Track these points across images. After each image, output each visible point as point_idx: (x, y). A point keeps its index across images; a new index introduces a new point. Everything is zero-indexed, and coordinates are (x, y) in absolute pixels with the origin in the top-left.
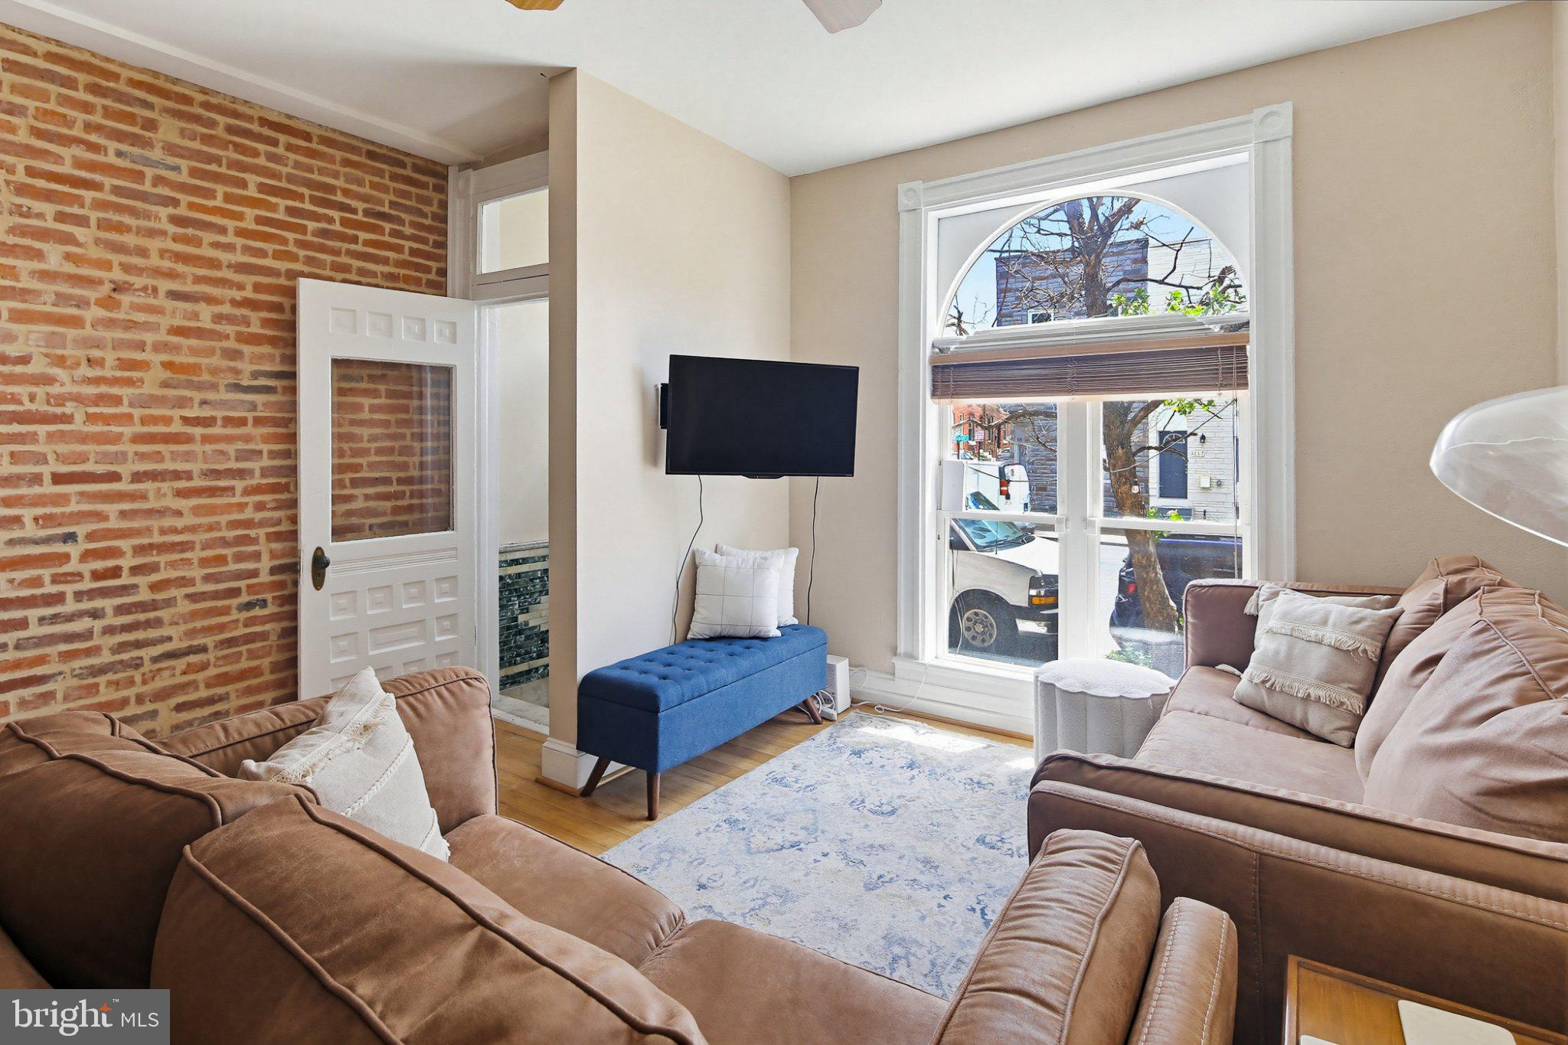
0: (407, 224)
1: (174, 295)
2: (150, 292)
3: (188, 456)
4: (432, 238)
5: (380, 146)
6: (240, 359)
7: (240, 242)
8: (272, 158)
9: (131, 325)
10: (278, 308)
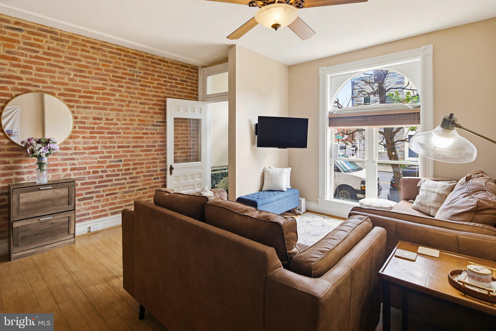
0: (189, 83)
1: (141, 103)
2: (136, 103)
3: (143, 142)
4: (195, 86)
5: (183, 63)
6: (154, 118)
7: (153, 89)
8: (160, 68)
9: (132, 111)
10: (161, 105)
